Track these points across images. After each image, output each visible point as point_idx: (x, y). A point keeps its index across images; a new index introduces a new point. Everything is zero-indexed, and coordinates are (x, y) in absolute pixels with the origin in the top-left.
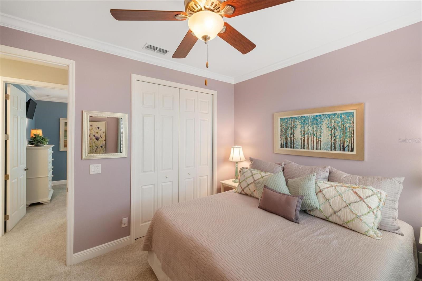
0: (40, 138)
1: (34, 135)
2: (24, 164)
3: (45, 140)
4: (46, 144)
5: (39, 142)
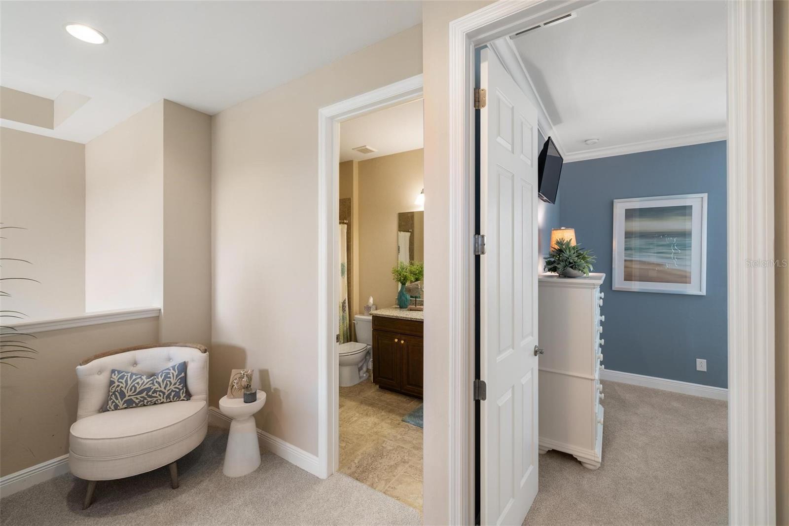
0: (572, 252)
1: (558, 243)
2: (532, 336)
3: (584, 258)
4: (586, 270)
5: (570, 263)
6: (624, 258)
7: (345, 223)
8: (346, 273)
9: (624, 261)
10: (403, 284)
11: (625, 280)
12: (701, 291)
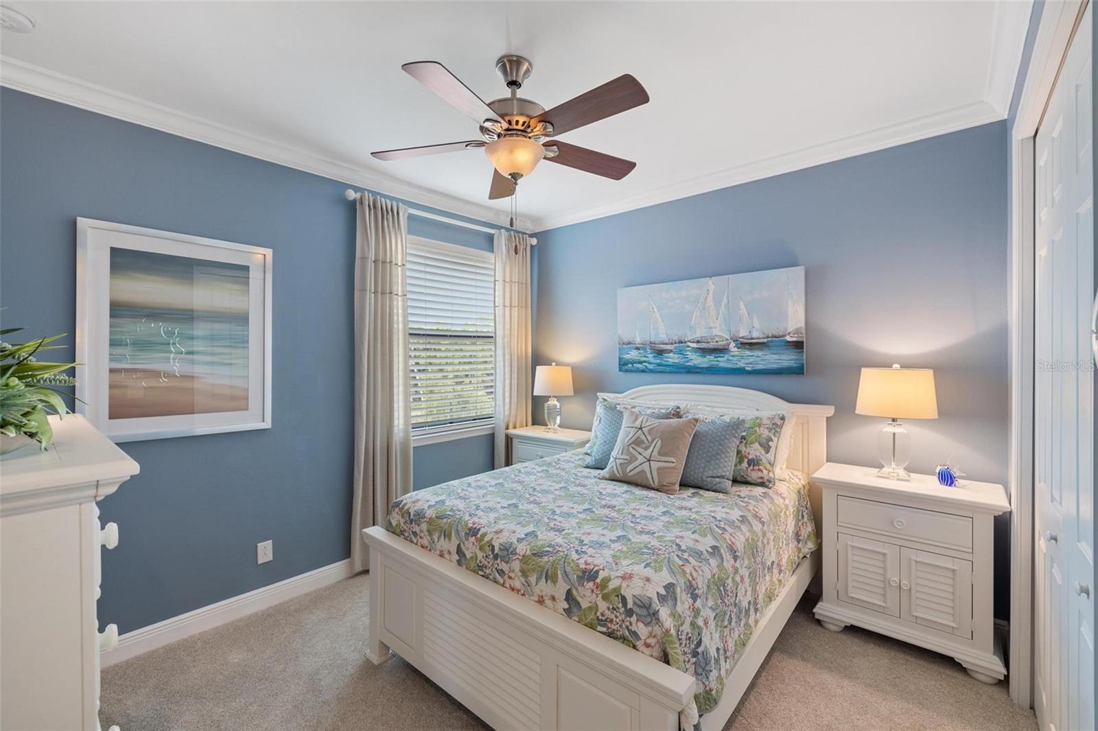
6: (106, 365)
9: (108, 372)
11: (110, 419)
12: (263, 421)
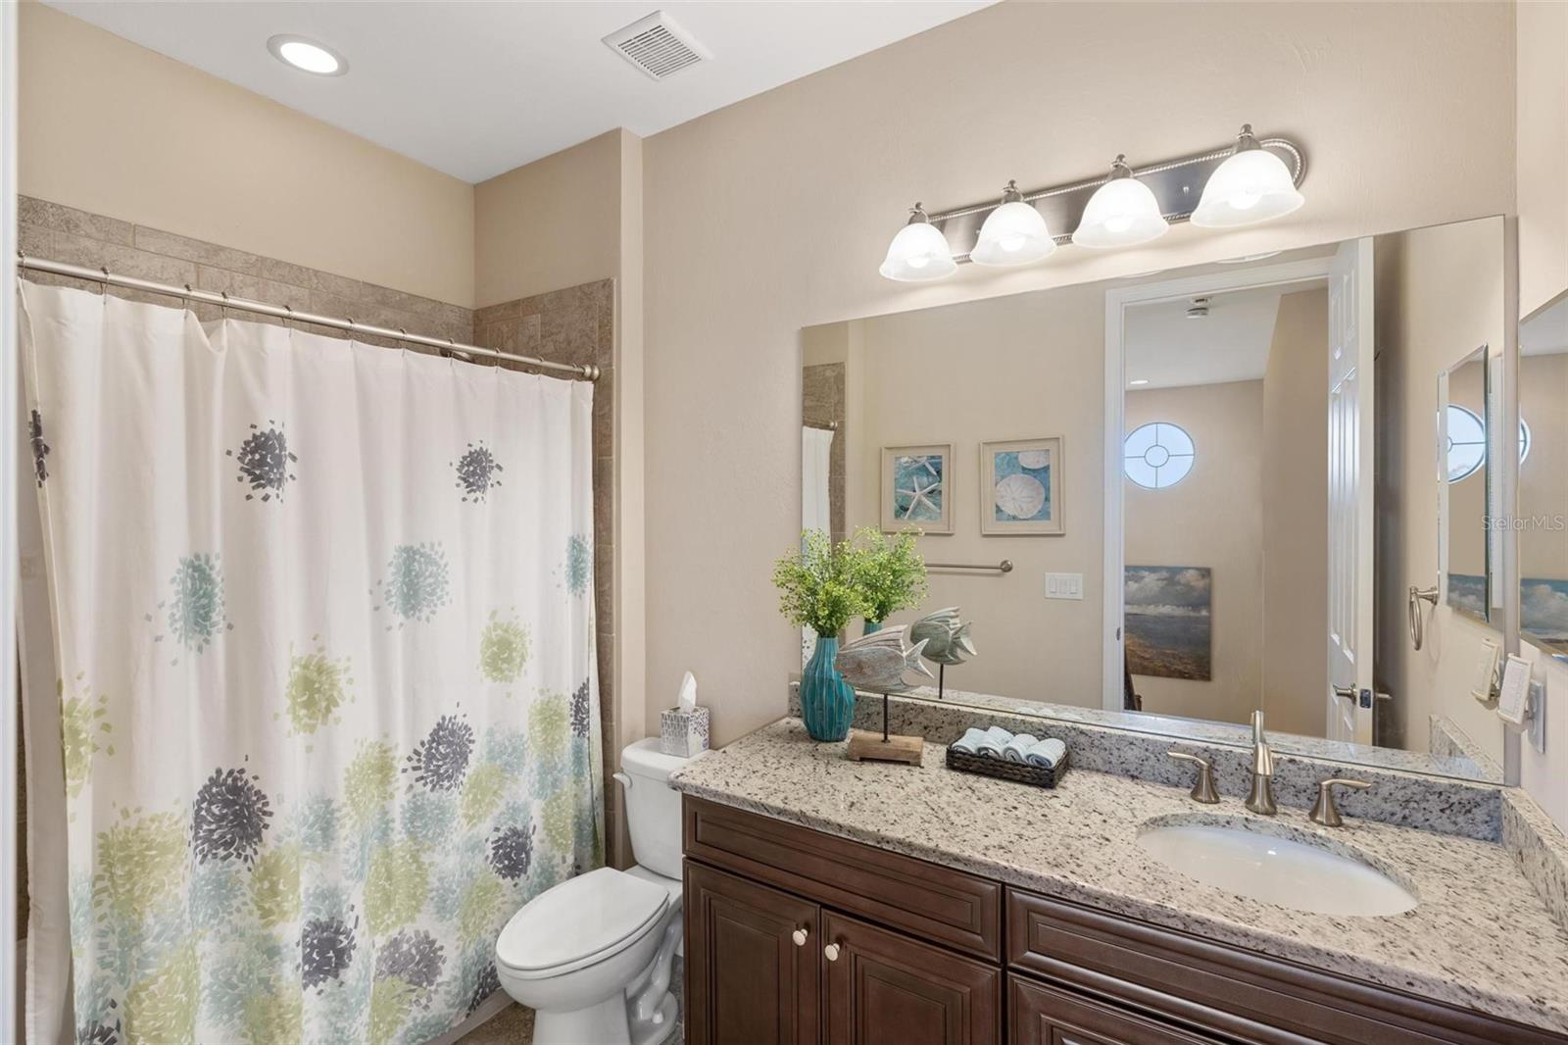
7: (590, 378)
8: (590, 576)
10: (826, 633)
